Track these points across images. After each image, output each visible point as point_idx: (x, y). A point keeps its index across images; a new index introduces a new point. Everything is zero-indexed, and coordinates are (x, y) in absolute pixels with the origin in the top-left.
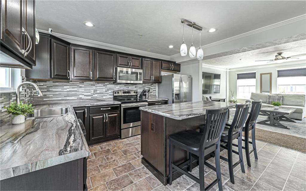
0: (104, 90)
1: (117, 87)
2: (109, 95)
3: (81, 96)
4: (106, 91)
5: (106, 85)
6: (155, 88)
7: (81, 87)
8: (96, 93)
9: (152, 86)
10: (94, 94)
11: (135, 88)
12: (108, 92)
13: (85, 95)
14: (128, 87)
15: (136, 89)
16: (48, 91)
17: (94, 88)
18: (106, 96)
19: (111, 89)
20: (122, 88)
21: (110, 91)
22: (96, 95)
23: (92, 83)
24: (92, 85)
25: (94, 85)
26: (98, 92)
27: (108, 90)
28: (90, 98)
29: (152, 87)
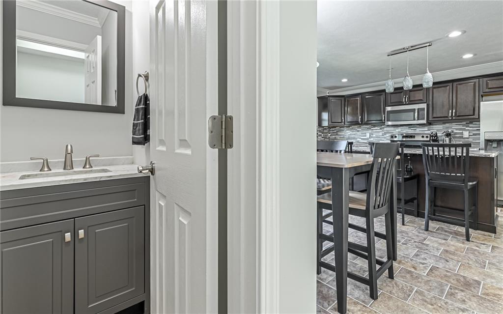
0: (381, 134)
1: (397, 130)
2: (387, 139)
3: (358, 139)
4: (382, 135)
5: (383, 128)
6: (477, 130)
7: (358, 131)
8: (372, 137)
9: (470, 125)
10: (370, 138)
11: (428, 130)
12: (385, 136)
13: (362, 139)
14: (415, 130)
15: (429, 132)
16: (337, 135)
17: (370, 131)
18: (383, 140)
19: (388, 133)
20: (405, 131)
21: (387, 135)
22: (372, 139)
23: (368, 126)
24: (368, 128)
25: (370, 129)
26: (374, 135)
27: (385, 134)
28: (366, 141)
29: (470, 127)
